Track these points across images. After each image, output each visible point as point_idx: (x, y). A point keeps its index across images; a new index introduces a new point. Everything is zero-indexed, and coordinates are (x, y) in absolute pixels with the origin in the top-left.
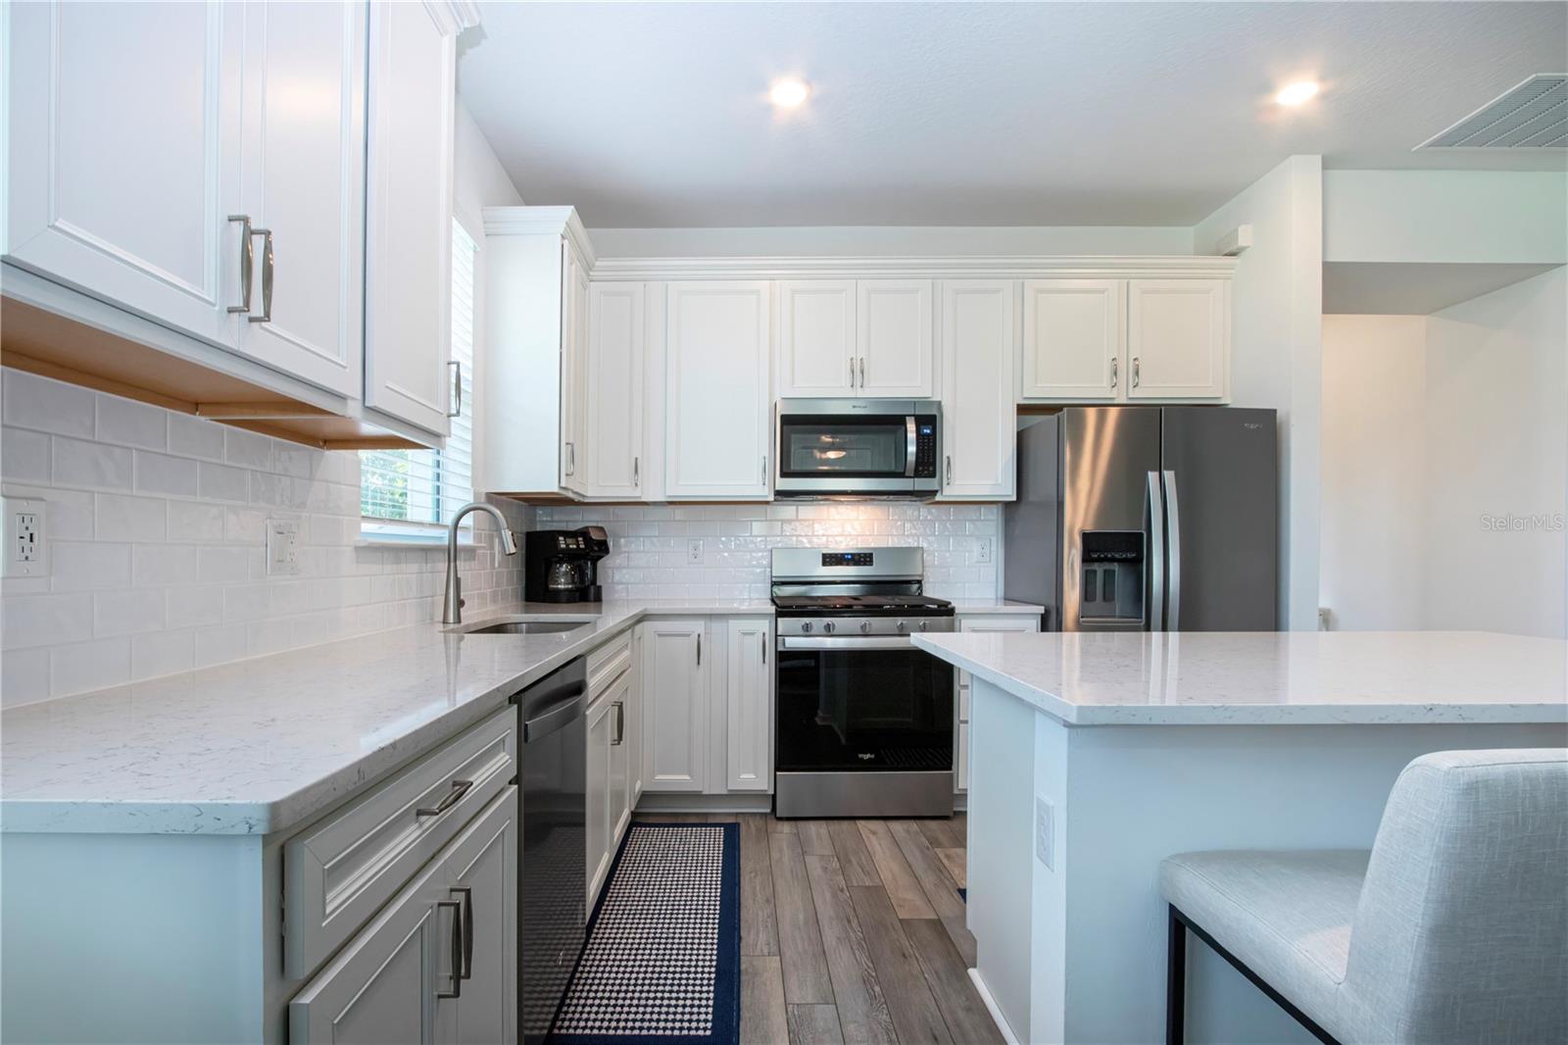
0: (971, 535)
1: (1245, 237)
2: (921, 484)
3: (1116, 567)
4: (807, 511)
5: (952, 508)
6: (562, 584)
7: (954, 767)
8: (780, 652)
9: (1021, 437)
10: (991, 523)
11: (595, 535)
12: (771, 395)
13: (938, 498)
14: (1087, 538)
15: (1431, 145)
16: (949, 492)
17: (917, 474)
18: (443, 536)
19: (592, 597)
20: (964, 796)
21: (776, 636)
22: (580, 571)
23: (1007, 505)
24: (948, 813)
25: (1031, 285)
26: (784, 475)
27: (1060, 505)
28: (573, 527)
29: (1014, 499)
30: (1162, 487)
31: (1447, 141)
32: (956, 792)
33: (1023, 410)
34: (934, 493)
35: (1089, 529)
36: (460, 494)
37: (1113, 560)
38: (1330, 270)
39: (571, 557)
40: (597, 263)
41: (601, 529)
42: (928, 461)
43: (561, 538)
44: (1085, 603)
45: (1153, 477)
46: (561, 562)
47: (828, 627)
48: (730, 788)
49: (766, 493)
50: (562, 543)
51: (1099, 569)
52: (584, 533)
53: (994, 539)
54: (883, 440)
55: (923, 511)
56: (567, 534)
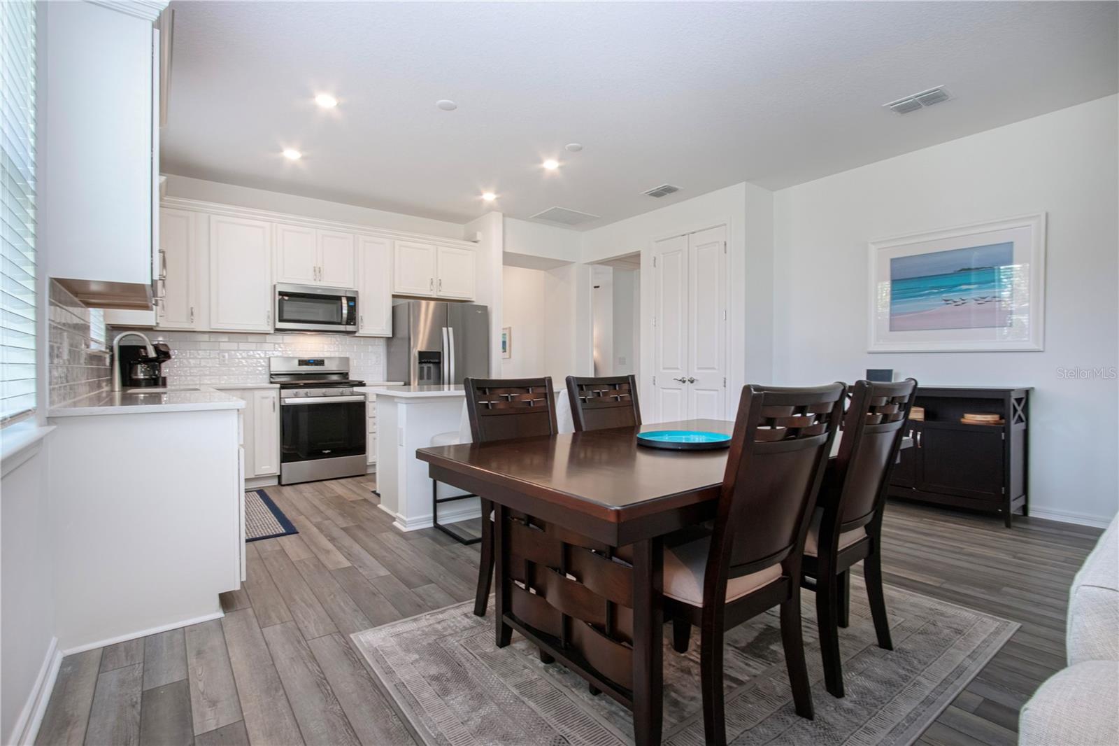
0: (371, 352)
1: (479, 236)
2: (350, 328)
3: (431, 365)
4: (288, 338)
5: (362, 339)
6: (141, 376)
7: (367, 453)
8: (283, 406)
9: (394, 309)
10: (381, 348)
11: (162, 349)
12: (272, 281)
13: (357, 335)
14: (421, 353)
15: (535, 217)
16: (361, 332)
17: (348, 323)
19: (160, 383)
20: (374, 465)
21: (280, 398)
22: (151, 369)
23: (388, 338)
24: (363, 474)
25: (397, 243)
26: (281, 320)
27: (409, 339)
29: (391, 336)
30: (448, 334)
31: (540, 217)
32: (368, 464)
33: (394, 296)
34: (355, 332)
35: (423, 349)
37: (430, 362)
38: (505, 254)
39: (146, 361)
40: (165, 198)
41: (166, 345)
42: (352, 318)
43: (142, 350)
44: (420, 381)
45: (444, 329)
46: (139, 364)
47: (306, 394)
48: (256, 474)
49: (269, 329)
51: (425, 366)
53: (382, 353)
54: (332, 307)
55: (348, 339)
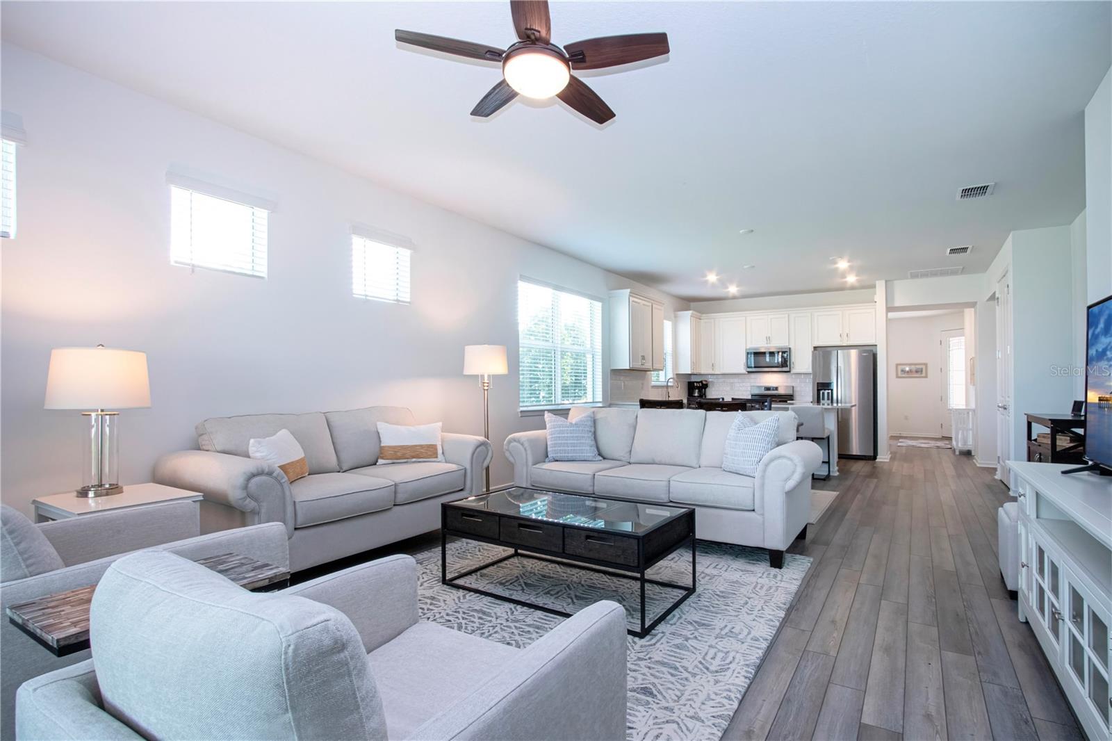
2: (784, 369)
6: (696, 394)
11: (704, 383)
12: (746, 347)
13: (792, 373)
14: (818, 384)
16: (793, 371)
17: (783, 366)
18: (665, 384)
22: (700, 392)
25: (816, 314)
28: (699, 380)
30: (836, 370)
33: (815, 347)
34: (789, 371)
35: (820, 381)
36: (670, 375)
39: (698, 388)
41: (706, 381)
42: (785, 363)
45: (833, 367)
46: (696, 389)
49: (744, 372)
50: (695, 384)
52: (701, 382)
56: (697, 382)
